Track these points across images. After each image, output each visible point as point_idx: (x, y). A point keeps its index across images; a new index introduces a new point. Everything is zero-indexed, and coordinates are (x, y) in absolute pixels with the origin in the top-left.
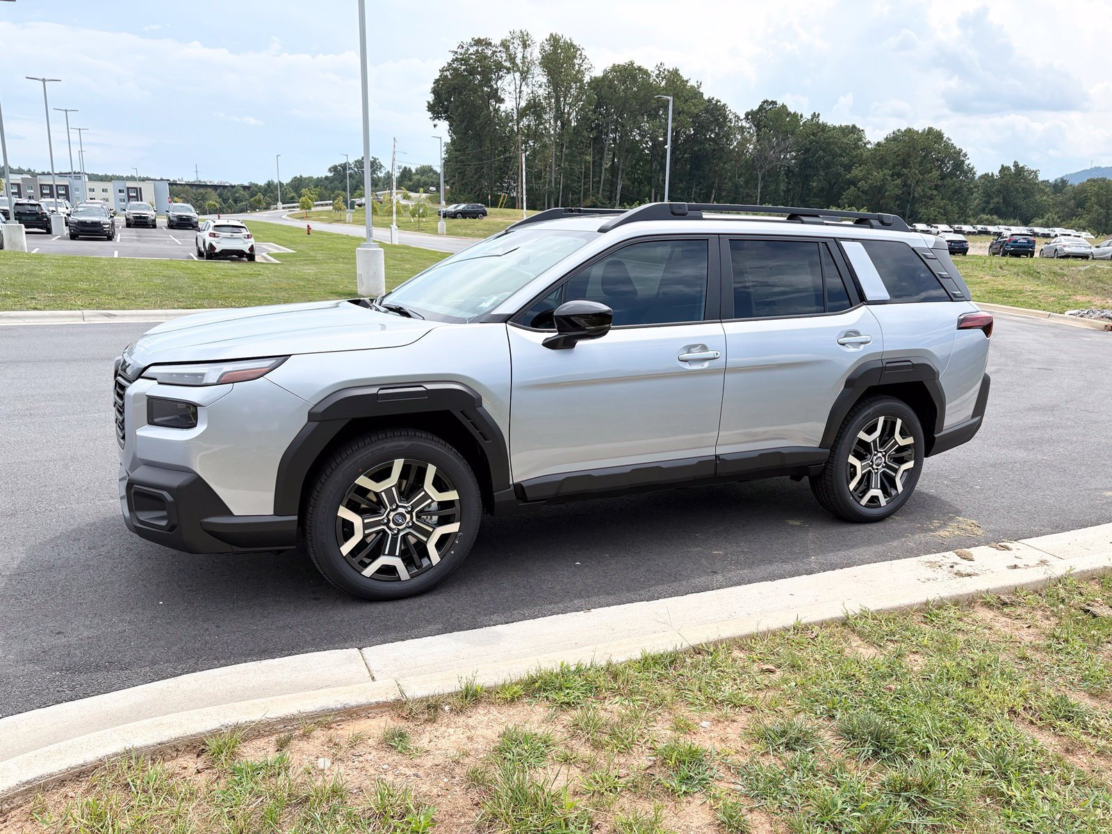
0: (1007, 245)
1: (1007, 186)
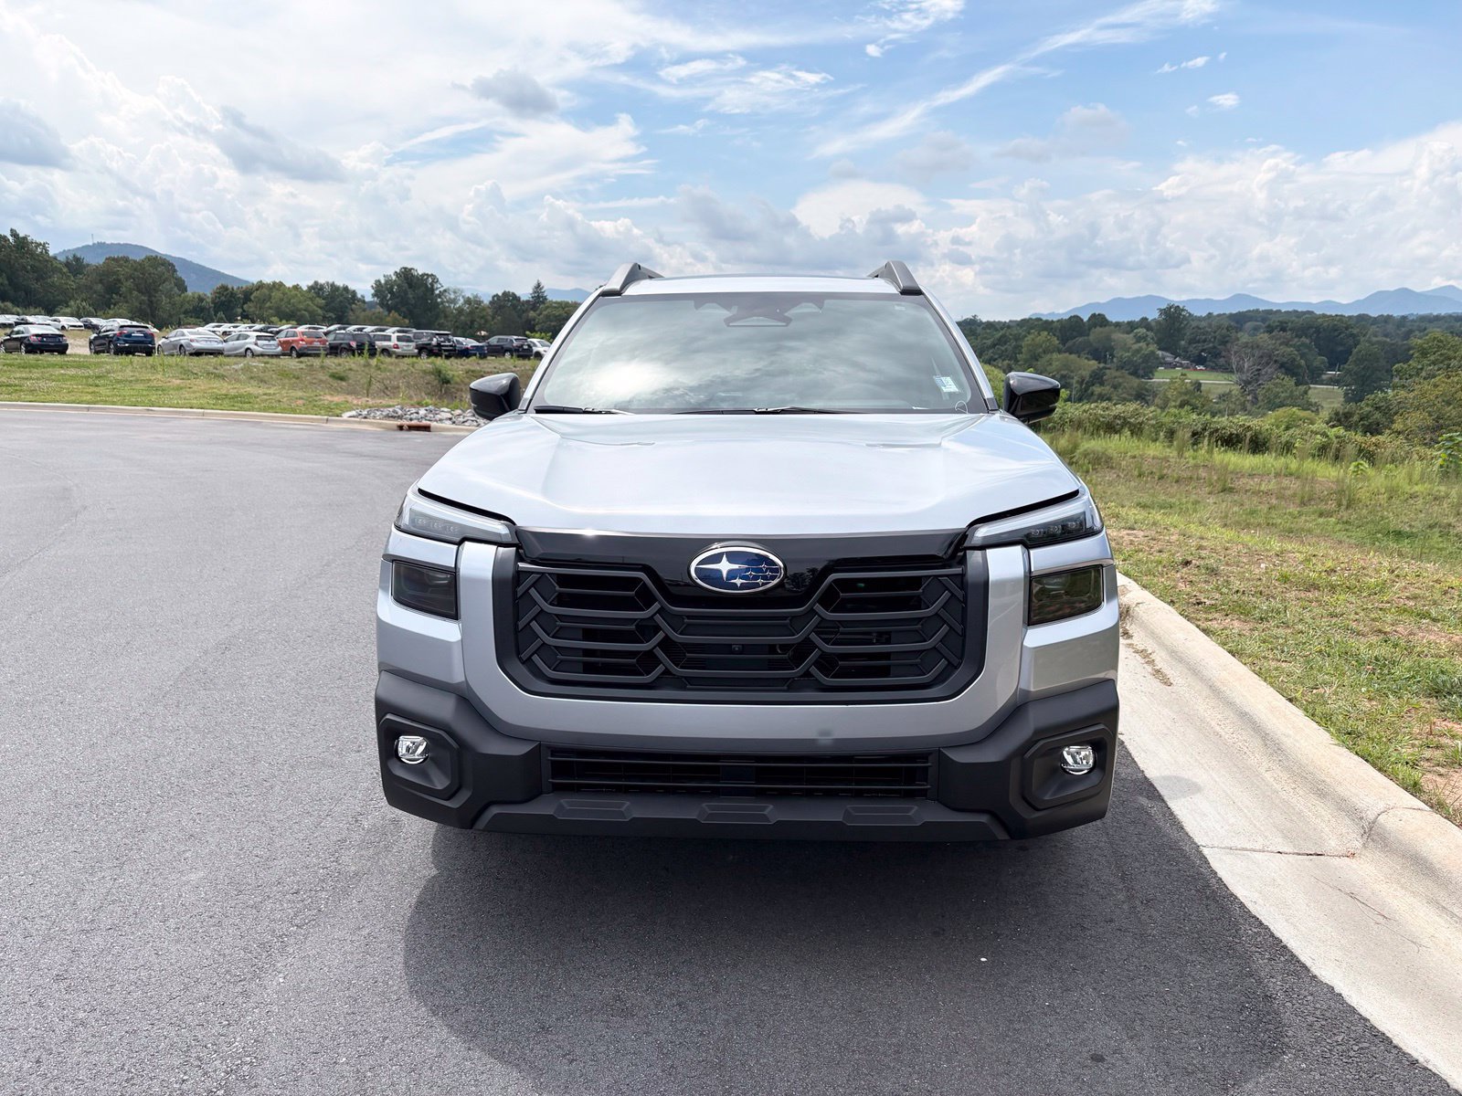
0: (118, 339)
1: (9, 262)
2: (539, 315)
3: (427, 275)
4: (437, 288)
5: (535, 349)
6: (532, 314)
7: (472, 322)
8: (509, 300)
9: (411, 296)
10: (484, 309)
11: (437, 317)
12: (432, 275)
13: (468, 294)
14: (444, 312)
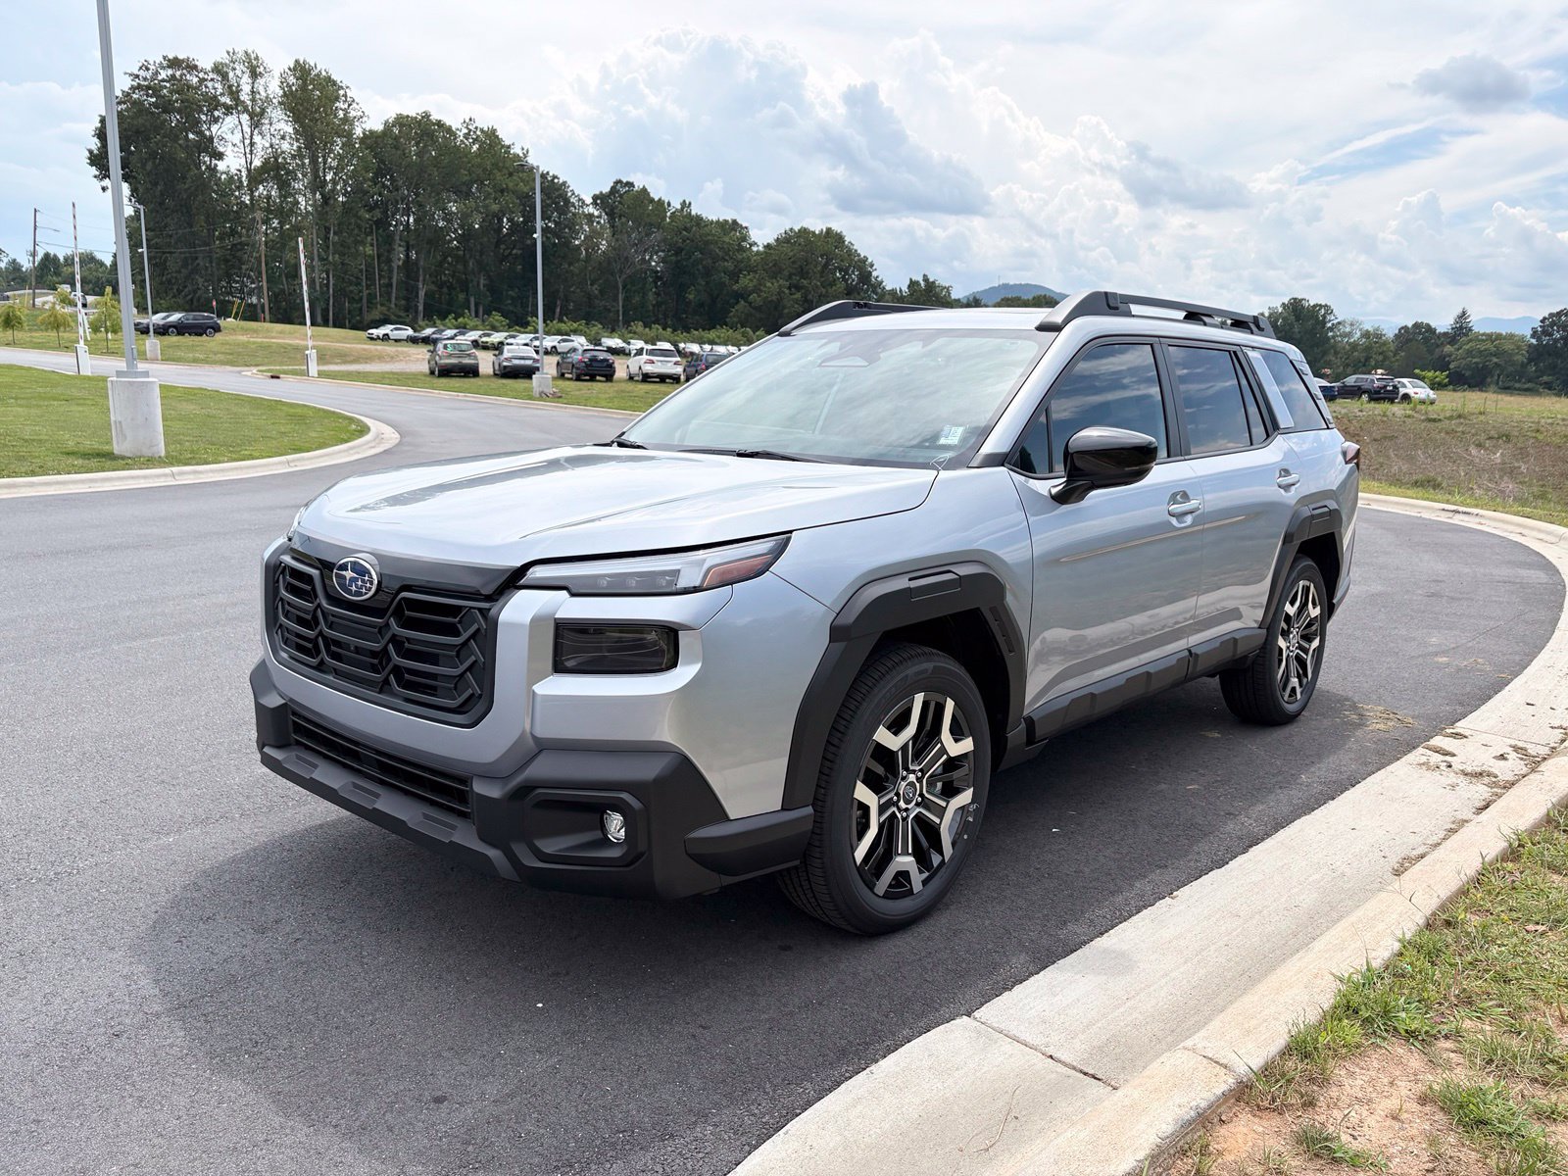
2: (1458, 349)
3: (1320, 305)
4: (1330, 321)
5: (1402, 391)
6: (1448, 349)
7: (1368, 359)
8: (1420, 333)
9: (1296, 330)
10: (1385, 343)
11: (1325, 353)
12: (1326, 305)
13: (1368, 327)
14: (1334, 347)
